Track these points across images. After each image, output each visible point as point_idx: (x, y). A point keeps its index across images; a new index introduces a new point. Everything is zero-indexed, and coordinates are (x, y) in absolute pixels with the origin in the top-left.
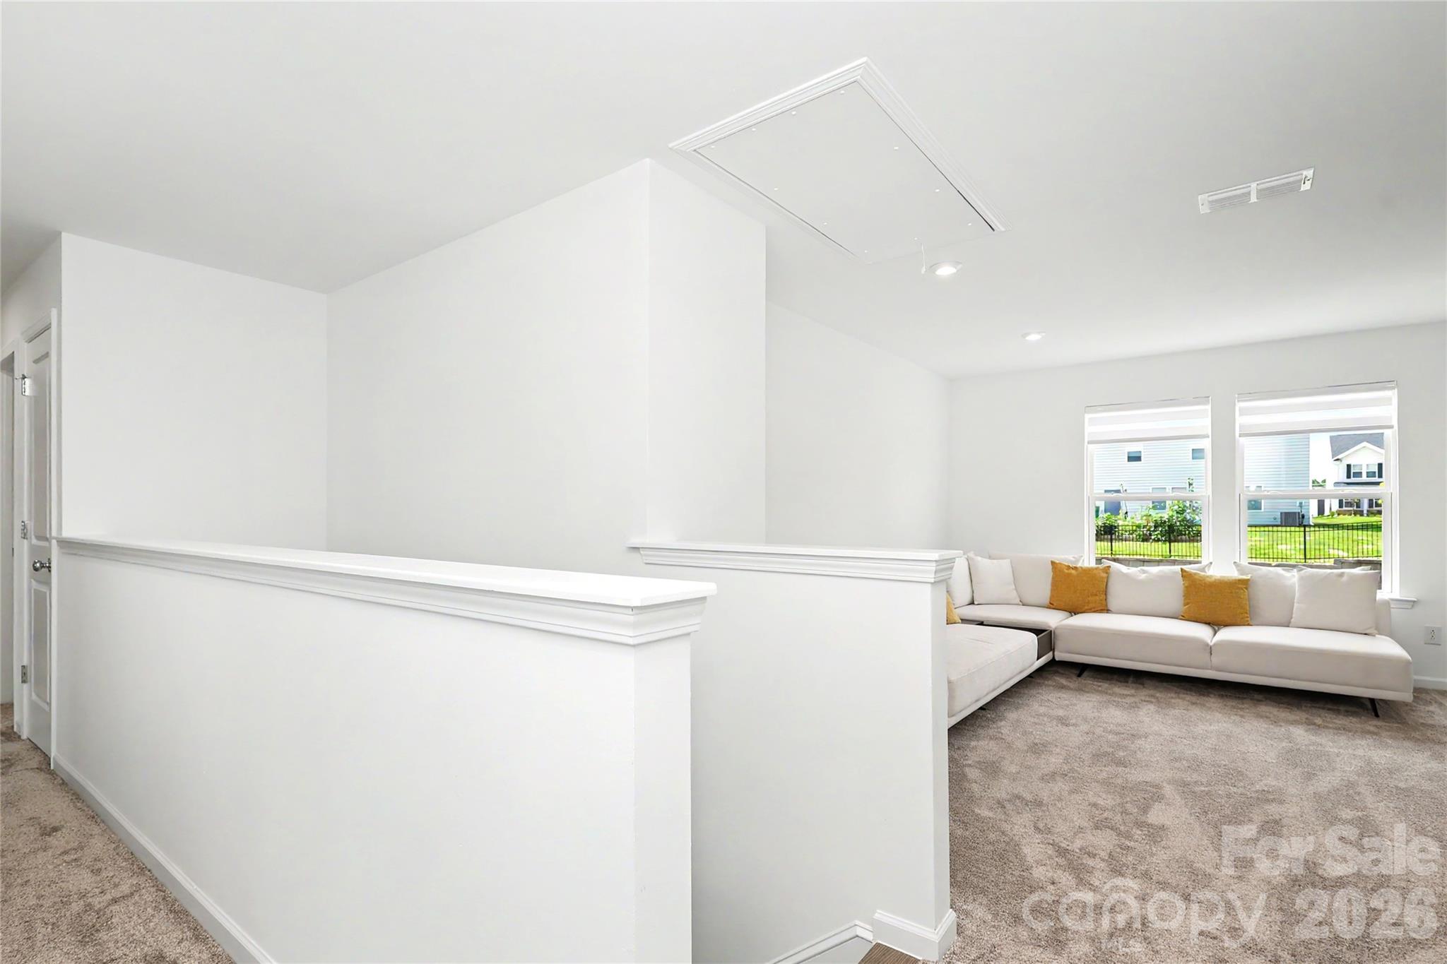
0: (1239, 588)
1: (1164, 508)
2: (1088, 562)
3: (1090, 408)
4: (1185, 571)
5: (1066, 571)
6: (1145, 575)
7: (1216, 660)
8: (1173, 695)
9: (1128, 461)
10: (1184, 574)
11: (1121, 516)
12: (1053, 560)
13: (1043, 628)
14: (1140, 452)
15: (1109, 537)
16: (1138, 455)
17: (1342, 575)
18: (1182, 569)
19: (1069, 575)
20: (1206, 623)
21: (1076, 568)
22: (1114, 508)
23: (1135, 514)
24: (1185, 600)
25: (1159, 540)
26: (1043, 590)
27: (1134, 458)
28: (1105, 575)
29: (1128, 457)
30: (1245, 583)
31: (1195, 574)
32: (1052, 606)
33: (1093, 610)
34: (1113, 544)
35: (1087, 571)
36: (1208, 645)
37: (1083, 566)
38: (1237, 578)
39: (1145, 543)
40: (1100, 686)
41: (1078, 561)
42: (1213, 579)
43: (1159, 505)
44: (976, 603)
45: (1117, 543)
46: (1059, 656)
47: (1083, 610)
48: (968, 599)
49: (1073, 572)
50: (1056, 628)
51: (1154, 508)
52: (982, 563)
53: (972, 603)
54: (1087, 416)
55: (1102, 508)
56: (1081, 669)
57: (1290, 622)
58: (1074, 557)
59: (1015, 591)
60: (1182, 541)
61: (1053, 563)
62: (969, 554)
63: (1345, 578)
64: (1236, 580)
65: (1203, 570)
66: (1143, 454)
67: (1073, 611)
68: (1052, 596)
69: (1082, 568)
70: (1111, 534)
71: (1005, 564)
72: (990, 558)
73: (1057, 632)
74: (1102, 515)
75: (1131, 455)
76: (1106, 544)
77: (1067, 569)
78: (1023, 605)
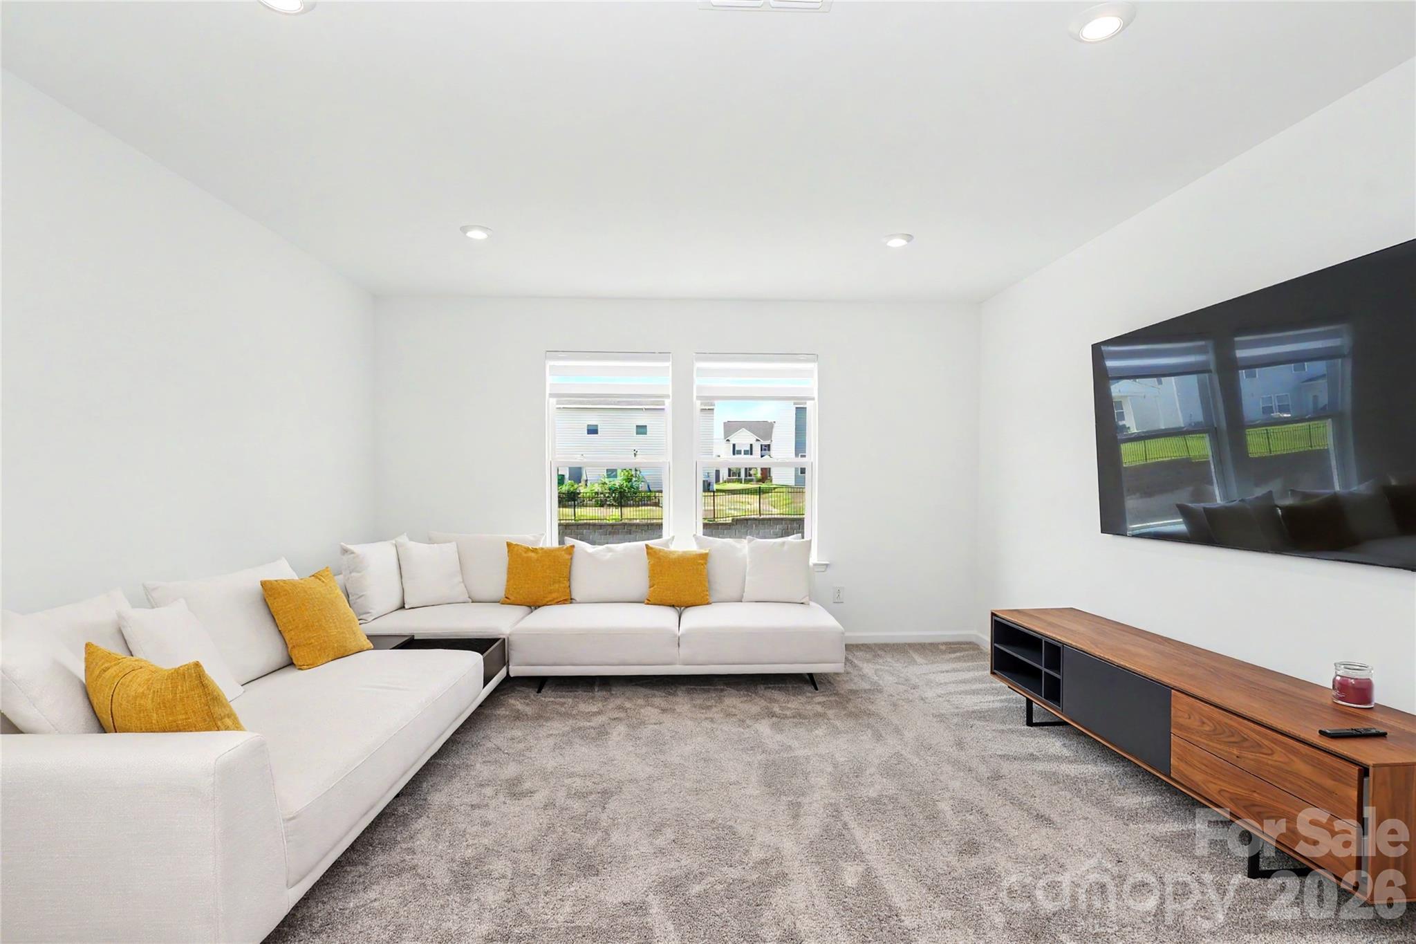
0: (699, 564)
1: (616, 476)
2: (550, 539)
3: (553, 353)
4: (652, 548)
5: (525, 555)
6: (610, 554)
7: (684, 652)
8: (641, 702)
9: (588, 434)
10: (650, 551)
11: (583, 483)
12: (508, 541)
13: (495, 637)
14: (597, 426)
15: (573, 502)
16: (595, 428)
17: (784, 543)
18: (647, 546)
19: (529, 559)
20: (670, 606)
21: (534, 550)
22: (576, 475)
23: (594, 483)
24: (650, 581)
25: (613, 505)
26: (495, 580)
27: (593, 430)
28: (567, 557)
29: (588, 430)
30: (704, 557)
31: (660, 551)
32: (507, 601)
33: (556, 601)
34: (576, 509)
35: (548, 553)
36: (675, 636)
37: (544, 547)
38: (697, 553)
39: (602, 508)
40: (562, 704)
41: (538, 541)
42: (675, 556)
43: (611, 473)
44: (406, 607)
45: (579, 510)
46: (516, 670)
47: (544, 602)
48: (397, 603)
49: (533, 555)
50: (510, 635)
51: (609, 476)
52: (418, 550)
53: (402, 607)
54: (550, 363)
55: (567, 476)
56: (540, 683)
57: (742, 596)
58: (534, 536)
59: (462, 584)
60: (630, 506)
61: (509, 545)
62: (397, 539)
63: (786, 547)
64: (696, 555)
65: (666, 544)
66: (599, 427)
67: (533, 606)
68: (507, 590)
69: (542, 549)
70: (574, 501)
71: (449, 550)
72: (431, 541)
73: (511, 638)
74: (567, 481)
75: (590, 428)
76: (569, 511)
77: (526, 553)
78: (473, 602)
